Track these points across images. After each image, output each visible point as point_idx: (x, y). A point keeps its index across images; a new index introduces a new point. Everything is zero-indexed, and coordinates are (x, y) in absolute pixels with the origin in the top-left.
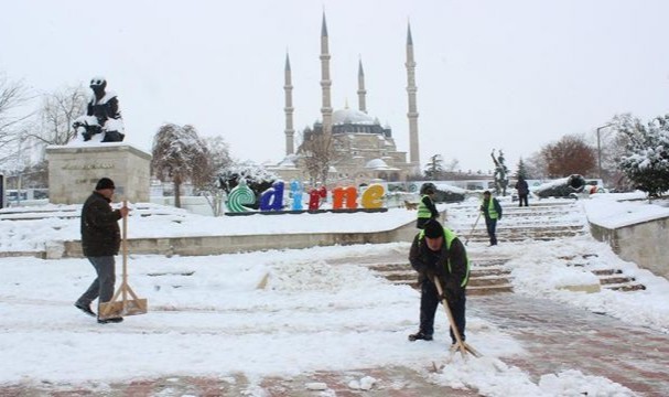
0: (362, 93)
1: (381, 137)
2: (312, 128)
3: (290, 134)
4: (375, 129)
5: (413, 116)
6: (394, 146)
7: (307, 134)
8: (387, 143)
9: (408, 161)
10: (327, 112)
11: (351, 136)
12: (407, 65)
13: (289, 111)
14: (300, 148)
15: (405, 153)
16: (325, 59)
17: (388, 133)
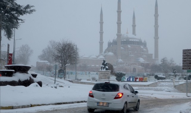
0: (134, 26)
1: (142, 47)
2: (112, 42)
3: (101, 43)
4: (140, 43)
5: (156, 38)
6: (147, 51)
7: (109, 44)
8: (144, 50)
9: (153, 58)
10: (119, 35)
11: (129, 46)
12: (155, 16)
13: (101, 33)
14: (106, 50)
15: (152, 54)
16: (119, 12)
17: (145, 44)
